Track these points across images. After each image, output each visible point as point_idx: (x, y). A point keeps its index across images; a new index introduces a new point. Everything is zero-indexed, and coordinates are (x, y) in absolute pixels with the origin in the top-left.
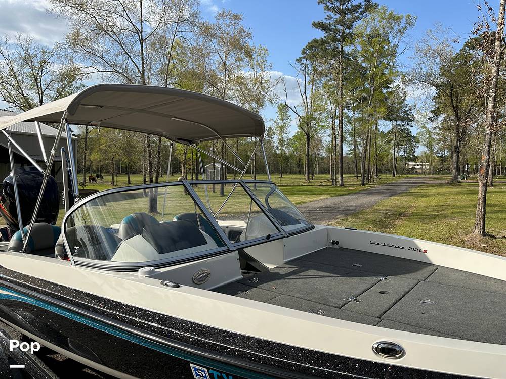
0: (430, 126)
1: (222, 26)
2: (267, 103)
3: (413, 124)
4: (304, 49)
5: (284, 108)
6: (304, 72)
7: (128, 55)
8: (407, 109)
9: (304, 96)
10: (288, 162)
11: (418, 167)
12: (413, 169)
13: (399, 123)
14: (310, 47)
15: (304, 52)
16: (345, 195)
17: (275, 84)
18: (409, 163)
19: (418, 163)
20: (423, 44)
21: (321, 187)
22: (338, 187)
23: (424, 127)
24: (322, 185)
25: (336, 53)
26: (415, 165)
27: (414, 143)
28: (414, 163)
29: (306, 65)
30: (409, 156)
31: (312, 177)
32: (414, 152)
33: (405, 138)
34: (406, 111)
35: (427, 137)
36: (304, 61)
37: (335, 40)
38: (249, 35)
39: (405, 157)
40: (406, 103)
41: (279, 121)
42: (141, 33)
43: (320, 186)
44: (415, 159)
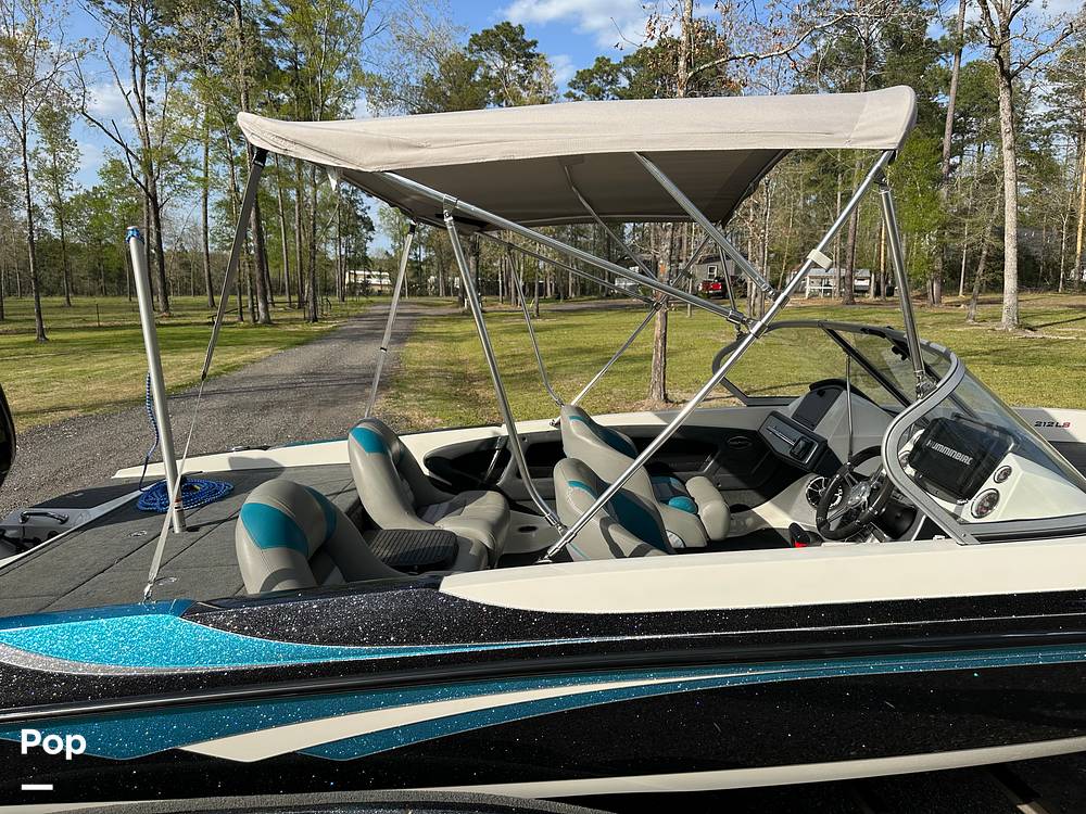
11: (373, 281)
12: (366, 284)
18: (357, 272)
19: (373, 273)
22: (260, 326)
26: (369, 277)
27: (364, 231)
28: (367, 273)
32: (366, 249)
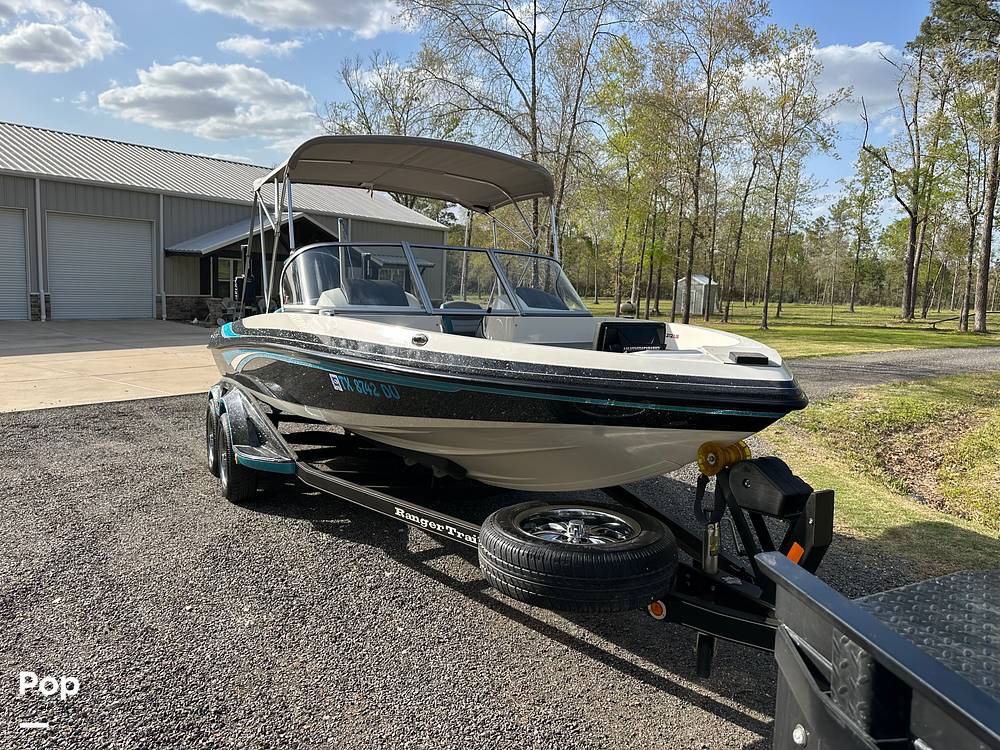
4: (928, 18)
7: (510, 76)
9: (912, 127)
10: (882, 278)
16: (971, 347)
17: (829, 104)
21: (933, 334)
22: (972, 334)
24: (934, 329)
31: (924, 313)
38: (763, 7)
41: (859, 185)
42: (534, 35)
43: (930, 329)
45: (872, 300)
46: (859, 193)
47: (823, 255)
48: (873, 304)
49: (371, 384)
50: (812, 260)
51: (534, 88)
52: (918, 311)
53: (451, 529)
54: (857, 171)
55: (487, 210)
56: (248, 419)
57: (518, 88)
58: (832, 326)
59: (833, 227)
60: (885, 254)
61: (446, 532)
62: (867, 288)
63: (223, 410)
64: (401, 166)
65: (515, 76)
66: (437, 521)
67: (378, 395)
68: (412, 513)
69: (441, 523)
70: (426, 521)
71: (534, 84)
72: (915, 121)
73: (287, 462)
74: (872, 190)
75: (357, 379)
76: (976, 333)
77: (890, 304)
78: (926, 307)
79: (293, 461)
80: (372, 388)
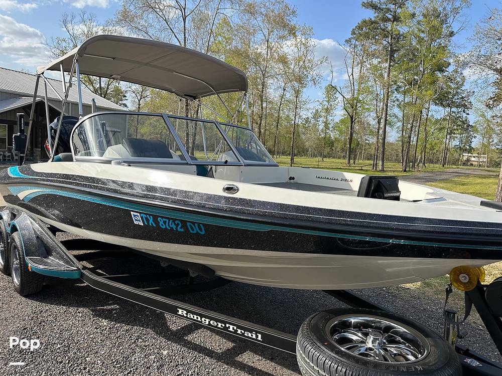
0: (489, 114)
1: (267, 4)
2: (311, 83)
3: (470, 111)
4: (354, 29)
5: (332, 89)
6: (353, 53)
7: (172, 30)
8: (464, 95)
9: (351, 77)
10: (332, 146)
11: (473, 159)
12: (468, 160)
13: (454, 109)
14: (360, 27)
15: (353, 33)
18: (464, 154)
19: (474, 155)
20: (485, 24)
22: (378, 172)
23: (483, 116)
24: (362, 170)
25: (386, 34)
26: (471, 157)
27: (472, 133)
28: (470, 155)
29: (355, 46)
30: (464, 146)
31: (354, 162)
32: (471, 142)
33: (459, 126)
34: (463, 98)
35: (484, 126)
36: (353, 42)
37: (386, 20)
38: (294, 12)
39: (460, 147)
40: (463, 88)
41: (325, 103)
42: (185, 9)
43: (359, 169)
44: (471, 150)
45: (329, 156)
46: (326, 107)
47: (308, 135)
48: (329, 157)
49: (176, 222)
50: (304, 137)
51: (185, 38)
52: (352, 161)
53: (231, 327)
54: (324, 96)
55: (195, 98)
56: (38, 237)
57: (176, 37)
58: (318, 168)
59: (313, 121)
60: (333, 135)
61: (226, 329)
62: (327, 150)
63: (14, 229)
64: (147, 64)
65: (175, 31)
66: (217, 321)
67: (182, 230)
68: (193, 313)
69: (222, 322)
70: (208, 320)
71: (185, 35)
72: (352, 74)
73: (74, 270)
74: (331, 105)
75: (162, 217)
76: (380, 171)
77: (336, 157)
78: (355, 159)
79: (79, 269)
80: (177, 225)
